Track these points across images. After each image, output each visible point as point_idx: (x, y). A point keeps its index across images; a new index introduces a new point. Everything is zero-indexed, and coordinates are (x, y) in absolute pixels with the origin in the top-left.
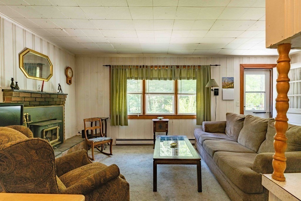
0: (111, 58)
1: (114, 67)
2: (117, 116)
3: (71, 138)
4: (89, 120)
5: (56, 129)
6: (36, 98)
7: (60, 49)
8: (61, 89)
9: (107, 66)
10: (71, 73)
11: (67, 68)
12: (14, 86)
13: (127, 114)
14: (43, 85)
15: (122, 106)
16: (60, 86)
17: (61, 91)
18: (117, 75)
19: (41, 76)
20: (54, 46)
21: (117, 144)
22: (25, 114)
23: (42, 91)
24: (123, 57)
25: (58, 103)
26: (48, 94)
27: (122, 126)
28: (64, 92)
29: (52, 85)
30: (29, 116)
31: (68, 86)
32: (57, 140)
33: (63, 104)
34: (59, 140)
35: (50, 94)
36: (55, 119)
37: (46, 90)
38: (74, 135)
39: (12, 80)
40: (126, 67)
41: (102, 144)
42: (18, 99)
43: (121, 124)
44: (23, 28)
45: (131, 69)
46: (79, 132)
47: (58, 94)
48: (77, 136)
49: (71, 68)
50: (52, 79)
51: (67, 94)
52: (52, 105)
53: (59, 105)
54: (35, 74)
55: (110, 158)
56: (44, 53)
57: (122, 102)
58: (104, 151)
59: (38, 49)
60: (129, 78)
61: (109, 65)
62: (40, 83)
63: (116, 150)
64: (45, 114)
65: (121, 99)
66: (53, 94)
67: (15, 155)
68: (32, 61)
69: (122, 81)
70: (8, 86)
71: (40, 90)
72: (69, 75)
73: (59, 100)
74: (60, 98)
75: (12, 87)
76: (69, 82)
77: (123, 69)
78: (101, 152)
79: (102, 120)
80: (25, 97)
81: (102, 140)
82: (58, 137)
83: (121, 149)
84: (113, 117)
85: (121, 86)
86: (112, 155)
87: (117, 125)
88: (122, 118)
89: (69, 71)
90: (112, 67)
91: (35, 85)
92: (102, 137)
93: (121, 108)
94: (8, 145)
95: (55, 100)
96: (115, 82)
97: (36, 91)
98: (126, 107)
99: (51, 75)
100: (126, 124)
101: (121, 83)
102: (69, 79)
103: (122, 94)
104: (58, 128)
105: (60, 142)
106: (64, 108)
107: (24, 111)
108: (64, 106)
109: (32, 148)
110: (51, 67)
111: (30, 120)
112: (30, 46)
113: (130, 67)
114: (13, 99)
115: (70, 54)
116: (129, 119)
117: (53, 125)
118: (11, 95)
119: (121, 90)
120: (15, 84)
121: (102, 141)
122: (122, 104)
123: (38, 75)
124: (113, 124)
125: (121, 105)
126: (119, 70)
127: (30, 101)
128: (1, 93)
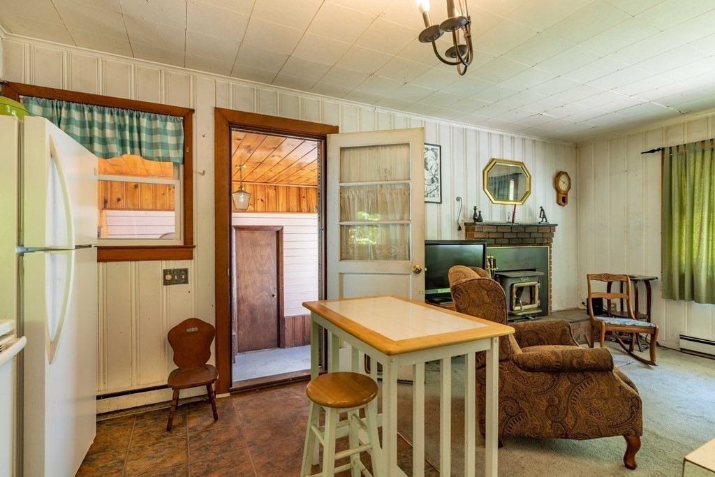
0: (668, 128)
1: (674, 151)
2: (682, 277)
3: (564, 311)
4: (599, 277)
5: (534, 286)
6: (503, 233)
7: (544, 143)
8: (544, 216)
9: (653, 151)
10: (567, 183)
11: (559, 175)
12: (477, 218)
14: (514, 212)
15: (699, 250)
16: (542, 210)
17: (544, 220)
18: (683, 170)
19: (516, 198)
20: (534, 141)
21: (682, 349)
22: (488, 257)
23: (513, 222)
24: (707, 118)
25: (538, 241)
26: (521, 226)
27: (699, 301)
28: (551, 222)
29: (530, 210)
30: (494, 260)
31: (560, 207)
32: (535, 306)
33: (549, 243)
34: (539, 307)
35: (525, 226)
36: (534, 270)
37: (521, 218)
38: (572, 306)
39: (475, 209)
41: (632, 334)
42: (481, 236)
43: (694, 297)
44: (487, 131)
46: (583, 303)
47: (538, 226)
48: (578, 309)
49: (566, 173)
50: (529, 200)
51: (557, 225)
52: (528, 244)
53: (541, 244)
54: (508, 196)
55: (649, 370)
56: (516, 160)
57: (700, 239)
58: (636, 353)
59: (508, 157)
61: (659, 150)
62: (510, 209)
63: (666, 360)
64: (517, 260)
65: (698, 230)
66: (530, 226)
68: (504, 173)
69: (700, 184)
70: (471, 218)
71: (511, 220)
72: (563, 187)
73: (541, 235)
74: (543, 233)
75: (475, 219)
76: (562, 200)
77: (703, 151)
78: (630, 353)
79: (635, 281)
80: (489, 233)
81: (627, 324)
82: (538, 302)
83: (694, 362)
84: (670, 276)
85: (696, 195)
86: (655, 365)
87: (682, 297)
88: (699, 285)
89: (563, 179)
90: (667, 152)
91: (503, 213)
92: (632, 318)
93: (695, 256)
94: (464, 280)
95: (533, 235)
96: (677, 189)
97: (504, 222)
99: (527, 194)
101: (696, 187)
102: (562, 196)
103: (702, 218)
104: (538, 285)
105: (540, 311)
106: (551, 251)
107: (487, 252)
108: (551, 247)
110: (528, 179)
111: (495, 266)
112: (496, 155)
114: (476, 236)
115: (565, 146)
117: (528, 279)
118: (474, 230)
119: (695, 207)
120: (478, 214)
121: (625, 326)
122: (700, 244)
123: (511, 196)
124: (669, 295)
125: (695, 248)
126: (692, 155)
127: (495, 239)
128: (463, 228)
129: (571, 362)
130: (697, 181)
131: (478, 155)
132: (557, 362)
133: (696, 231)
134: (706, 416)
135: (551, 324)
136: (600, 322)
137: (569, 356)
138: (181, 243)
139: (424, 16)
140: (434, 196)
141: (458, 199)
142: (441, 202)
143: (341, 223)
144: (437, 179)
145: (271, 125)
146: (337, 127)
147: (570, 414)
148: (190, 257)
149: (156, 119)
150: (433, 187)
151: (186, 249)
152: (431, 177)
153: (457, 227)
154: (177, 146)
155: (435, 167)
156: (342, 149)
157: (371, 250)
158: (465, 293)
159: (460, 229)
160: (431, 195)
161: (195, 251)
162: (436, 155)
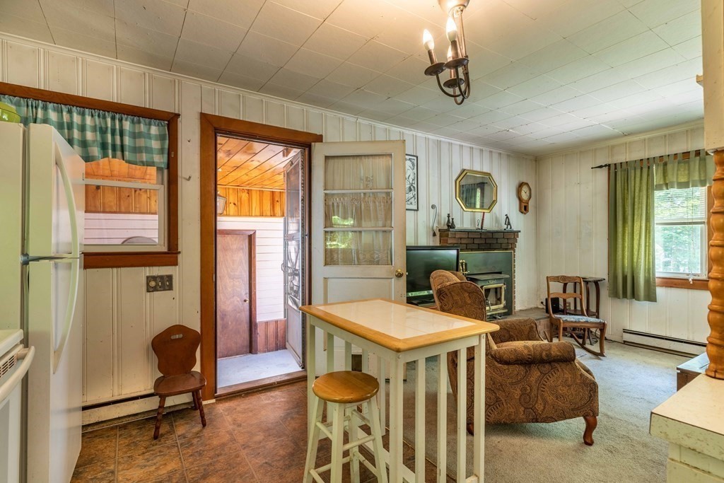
0: (613, 147)
1: (618, 167)
2: (625, 278)
3: (526, 310)
4: (557, 279)
5: (501, 288)
6: (474, 238)
7: (508, 156)
8: (509, 224)
9: (601, 167)
10: (528, 193)
11: (521, 185)
12: (450, 225)
13: (654, 274)
14: (483, 219)
15: (638, 254)
16: (507, 217)
17: (509, 227)
18: (626, 184)
19: (482, 207)
20: (500, 154)
21: (624, 341)
22: (461, 261)
23: (482, 229)
24: (645, 140)
25: (504, 246)
26: (489, 232)
27: (638, 299)
28: (514, 228)
29: (496, 217)
30: (466, 264)
31: (521, 216)
32: (502, 306)
33: (513, 249)
34: (505, 308)
35: (493, 233)
36: (500, 273)
37: (489, 225)
38: (533, 306)
39: (449, 216)
40: (651, 161)
41: (584, 330)
42: (455, 241)
43: (634, 295)
44: (459, 143)
45: (665, 164)
46: (542, 303)
47: (504, 232)
48: (537, 308)
49: (527, 184)
50: (496, 209)
51: (520, 231)
52: (495, 249)
53: (506, 249)
54: (475, 204)
55: (599, 361)
56: (485, 170)
57: (639, 245)
58: (588, 346)
59: (477, 168)
60: (659, 188)
61: (606, 166)
62: (479, 216)
63: (612, 351)
64: (485, 263)
65: (638, 237)
66: (497, 232)
67: (453, 294)
68: (471, 181)
69: (639, 197)
70: (444, 225)
71: (480, 227)
72: (525, 196)
73: (506, 241)
74: (508, 239)
75: (448, 226)
76: (524, 208)
77: (642, 168)
78: (583, 346)
79: (587, 282)
80: (461, 238)
82: (504, 302)
83: (634, 352)
84: (615, 277)
85: (636, 207)
86: (604, 356)
87: (625, 296)
88: (638, 286)
89: (525, 189)
90: (612, 168)
91: (473, 220)
92: (584, 315)
93: (635, 260)
94: (448, 284)
95: (499, 241)
96: (620, 201)
97: (475, 228)
98: (651, 257)
99: (494, 202)
100: (651, 297)
101: (636, 200)
102: (524, 204)
103: (641, 227)
104: (504, 287)
105: (506, 311)
106: (514, 255)
107: (460, 257)
108: (514, 252)
109: (466, 291)
110: (495, 189)
111: (466, 270)
112: (467, 166)
113: (663, 161)
114: (449, 242)
115: (526, 159)
116: (662, 286)
117: (495, 281)
118: (447, 236)
119: (636, 217)
120: (451, 220)
121: (579, 322)
122: (639, 249)
123: (478, 205)
124: (614, 294)
125: (636, 253)
126: (633, 171)
127: (466, 244)
128: (438, 234)
129: (541, 355)
130: (637, 194)
131: (451, 166)
132: (529, 355)
133: (636, 237)
134: (646, 397)
135: (520, 322)
136: (558, 320)
137: (539, 349)
138: (165, 249)
139: (430, 53)
140: (411, 203)
141: (433, 207)
142: (417, 210)
143: (326, 229)
144: (414, 187)
145: (256, 131)
146: (321, 136)
147: (540, 401)
148: (175, 263)
149: (139, 122)
150: (411, 195)
151: (170, 255)
152: (409, 186)
153: (432, 233)
154: (161, 151)
155: (412, 177)
156: (327, 158)
157: (354, 255)
158: (449, 295)
159: (434, 235)
160: (409, 203)
161: (180, 257)
162: (413, 165)
